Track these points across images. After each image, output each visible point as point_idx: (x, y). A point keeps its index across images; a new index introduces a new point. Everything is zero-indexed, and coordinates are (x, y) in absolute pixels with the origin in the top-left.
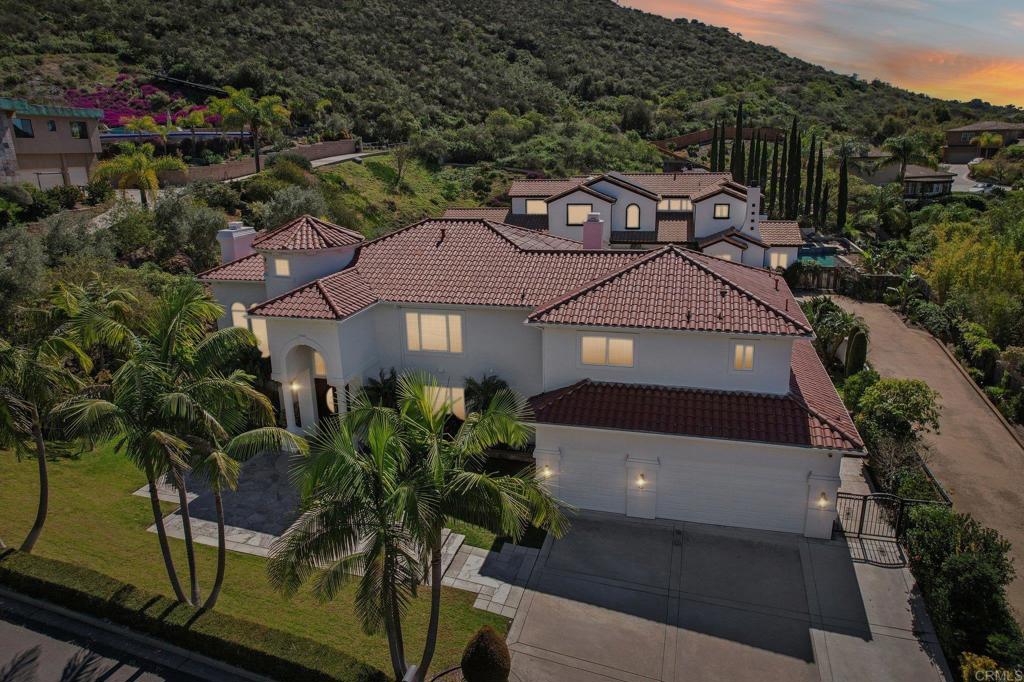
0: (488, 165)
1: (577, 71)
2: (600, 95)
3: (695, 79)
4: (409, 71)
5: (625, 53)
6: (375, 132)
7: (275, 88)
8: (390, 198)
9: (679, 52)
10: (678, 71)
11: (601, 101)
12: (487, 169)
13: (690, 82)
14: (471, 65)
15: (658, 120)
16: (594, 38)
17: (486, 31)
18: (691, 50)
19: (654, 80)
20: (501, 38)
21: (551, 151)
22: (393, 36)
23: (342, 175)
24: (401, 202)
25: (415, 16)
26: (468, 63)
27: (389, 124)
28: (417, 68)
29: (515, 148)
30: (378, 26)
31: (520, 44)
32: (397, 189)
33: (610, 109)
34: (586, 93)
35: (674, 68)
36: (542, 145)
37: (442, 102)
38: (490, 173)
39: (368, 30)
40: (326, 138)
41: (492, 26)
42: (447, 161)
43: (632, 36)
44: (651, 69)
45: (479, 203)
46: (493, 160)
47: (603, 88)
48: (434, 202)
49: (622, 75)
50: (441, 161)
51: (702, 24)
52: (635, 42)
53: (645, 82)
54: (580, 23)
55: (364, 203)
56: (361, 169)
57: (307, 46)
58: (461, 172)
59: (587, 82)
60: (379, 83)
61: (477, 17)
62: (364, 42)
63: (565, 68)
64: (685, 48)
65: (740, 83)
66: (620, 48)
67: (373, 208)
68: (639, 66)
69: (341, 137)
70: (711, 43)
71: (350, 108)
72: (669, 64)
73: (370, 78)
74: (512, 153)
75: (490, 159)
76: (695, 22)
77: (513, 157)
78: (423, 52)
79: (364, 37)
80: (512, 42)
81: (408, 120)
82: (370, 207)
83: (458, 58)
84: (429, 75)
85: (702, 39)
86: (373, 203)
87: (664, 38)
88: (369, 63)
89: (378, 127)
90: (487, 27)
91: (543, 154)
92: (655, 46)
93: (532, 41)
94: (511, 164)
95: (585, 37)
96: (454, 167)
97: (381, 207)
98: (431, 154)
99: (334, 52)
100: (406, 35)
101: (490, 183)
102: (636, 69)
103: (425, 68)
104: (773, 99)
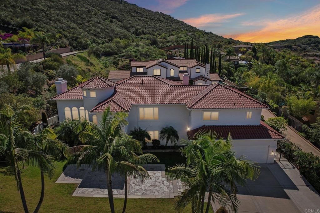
1: (132, 27)
2: (141, 34)
3: (166, 30)
4: (82, 25)
5: (145, 21)
6: (76, 45)
7: (38, 28)
8: (88, 67)
9: (159, 22)
10: (160, 28)
11: (142, 36)
12: (116, 58)
13: (165, 31)
14: (101, 24)
15: (160, 42)
16: (134, 16)
17: (102, 13)
18: (162, 21)
19: (155, 30)
20: (107, 15)
21: (135, 52)
22: (72, 12)
23: (71, 60)
24: (92, 68)
25: (77, 6)
26: (99, 23)
27: (81, 43)
28: (84, 24)
29: (124, 51)
30: (66, 9)
31: (113, 17)
32: (89, 64)
33: (144, 39)
34: (137, 34)
35: (159, 26)
36: (132, 50)
37: (95, 35)
38: (118, 59)
39: (64, 10)
40: (61, 47)
41: (103, 11)
42: (103, 55)
43: (145, 16)
44: (153, 27)
45: (116, 69)
46: (118, 55)
47: (141, 32)
48: (102, 69)
49: (146, 28)
50: (101, 55)
51: (163, 14)
52: (147, 18)
53: (153, 30)
54: (129, 12)
55: (80, 69)
56: (76, 58)
57: (44, 14)
58: (108, 58)
59: (137, 30)
60: (72, 28)
61: (98, 8)
62: (63, 14)
63: (129, 26)
64: (161, 21)
65: (178, 32)
66: (143, 20)
67: (84, 71)
68: (149, 25)
69: (66, 47)
70: (167, 19)
71: (66, 37)
72: (158, 25)
73: (69, 27)
74: (123, 52)
76: (161, 13)
77: (124, 54)
78: (84, 19)
79: (63, 12)
80: (110, 17)
81: (87, 41)
82: (83, 71)
83: (96, 21)
84: (88, 26)
85: (164, 18)
86: (83, 69)
87: (154, 17)
88: (68, 21)
89: (77, 43)
90: (102, 11)
91: (133, 53)
92: (152, 20)
93: (117, 17)
94: (124, 56)
95: (132, 16)
96: (105, 57)
97: (86, 71)
98: (98, 53)
99: (54, 17)
100: (77, 12)
101: (118, 62)
102: (149, 26)
103: (86, 24)
104: (188, 37)
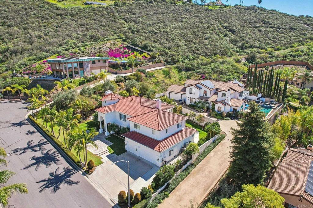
0: (193, 72)
2: (247, 48)
5: (266, 33)
8: (164, 79)
9: (289, 31)
11: (246, 50)
12: (192, 73)
16: (257, 27)
18: (295, 29)
19: (270, 42)
21: (212, 69)
22: (192, 30)
23: (155, 73)
24: (167, 80)
26: (208, 39)
28: (192, 41)
29: (202, 67)
32: (167, 77)
34: (242, 48)
38: (193, 74)
40: (157, 63)
42: (184, 70)
47: (249, 46)
48: (175, 81)
50: (182, 70)
53: (266, 43)
54: (255, 22)
55: (157, 81)
56: (161, 72)
59: (243, 44)
64: (293, 29)
66: (265, 31)
68: (268, 37)
69: (161, 62)
75: (194, 70)
77: (200, 70)
80: (229, 30)
81: (179, 58)
83: (206, 37)
84: (194, 43)
86: (159, 81)
88: (180, 40)
90: (223, 25)
91: (209, 70)
93: (234, 30)
94: (199, 72)
95: (254, 27)
96: (185, 72)
97: (161, 82)
98: (180, 68)
100: (195, 30)
101: (191, 77)
102: (266, 38)
103: (194, 41)
